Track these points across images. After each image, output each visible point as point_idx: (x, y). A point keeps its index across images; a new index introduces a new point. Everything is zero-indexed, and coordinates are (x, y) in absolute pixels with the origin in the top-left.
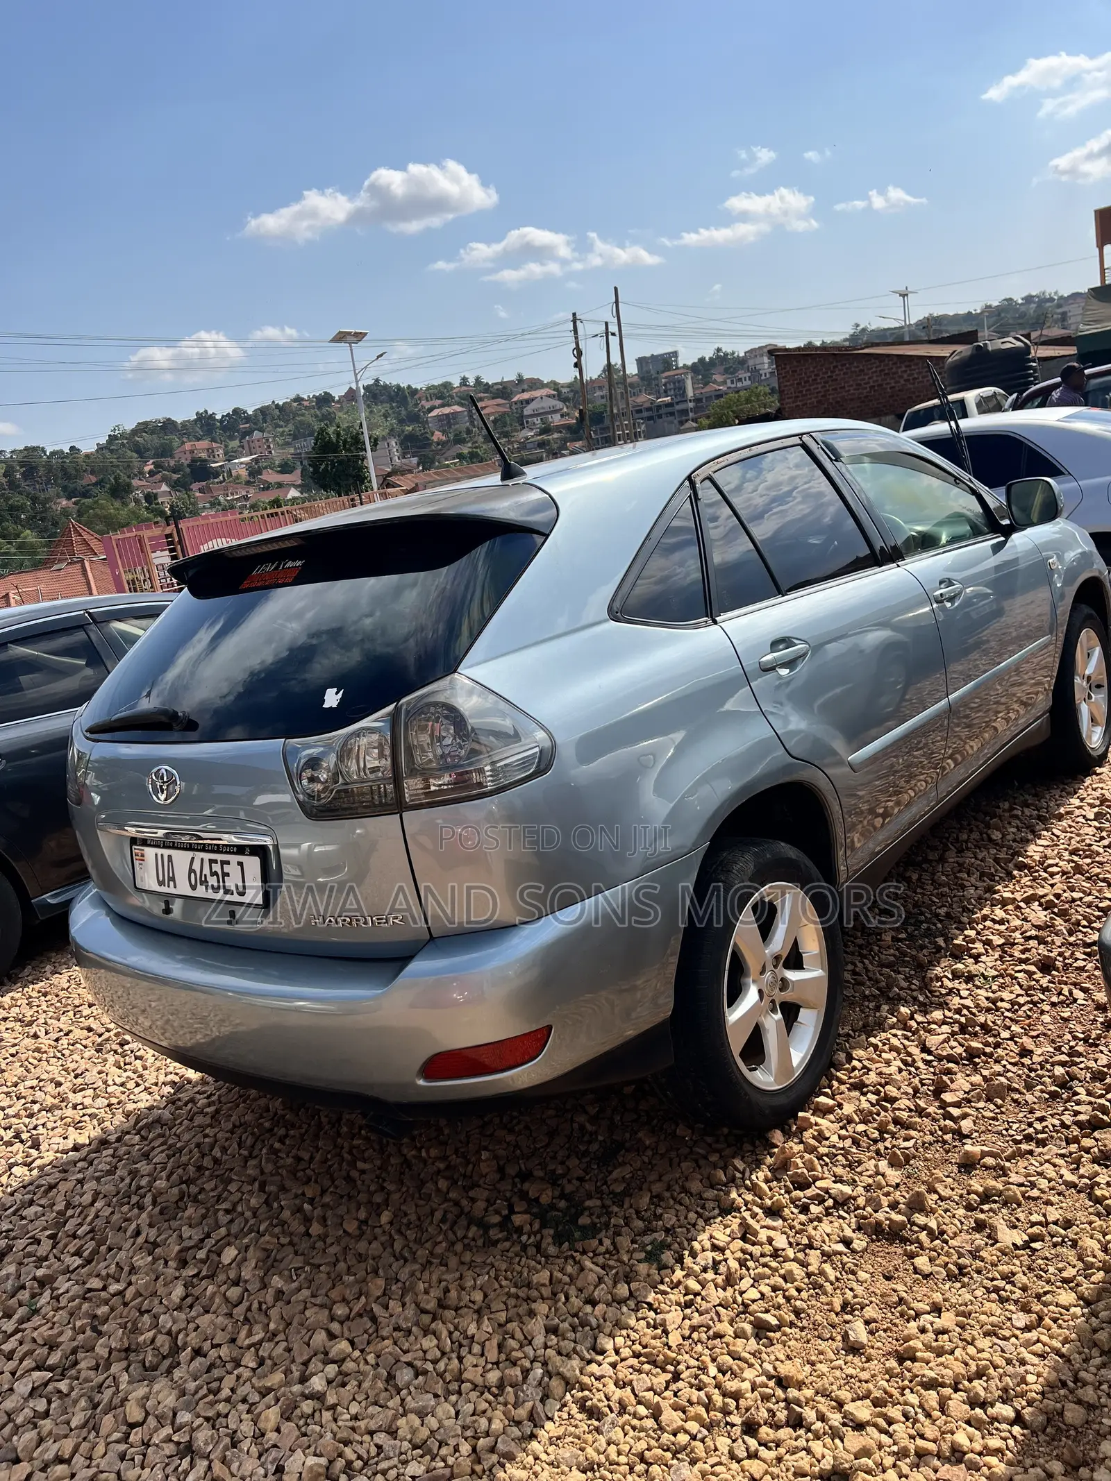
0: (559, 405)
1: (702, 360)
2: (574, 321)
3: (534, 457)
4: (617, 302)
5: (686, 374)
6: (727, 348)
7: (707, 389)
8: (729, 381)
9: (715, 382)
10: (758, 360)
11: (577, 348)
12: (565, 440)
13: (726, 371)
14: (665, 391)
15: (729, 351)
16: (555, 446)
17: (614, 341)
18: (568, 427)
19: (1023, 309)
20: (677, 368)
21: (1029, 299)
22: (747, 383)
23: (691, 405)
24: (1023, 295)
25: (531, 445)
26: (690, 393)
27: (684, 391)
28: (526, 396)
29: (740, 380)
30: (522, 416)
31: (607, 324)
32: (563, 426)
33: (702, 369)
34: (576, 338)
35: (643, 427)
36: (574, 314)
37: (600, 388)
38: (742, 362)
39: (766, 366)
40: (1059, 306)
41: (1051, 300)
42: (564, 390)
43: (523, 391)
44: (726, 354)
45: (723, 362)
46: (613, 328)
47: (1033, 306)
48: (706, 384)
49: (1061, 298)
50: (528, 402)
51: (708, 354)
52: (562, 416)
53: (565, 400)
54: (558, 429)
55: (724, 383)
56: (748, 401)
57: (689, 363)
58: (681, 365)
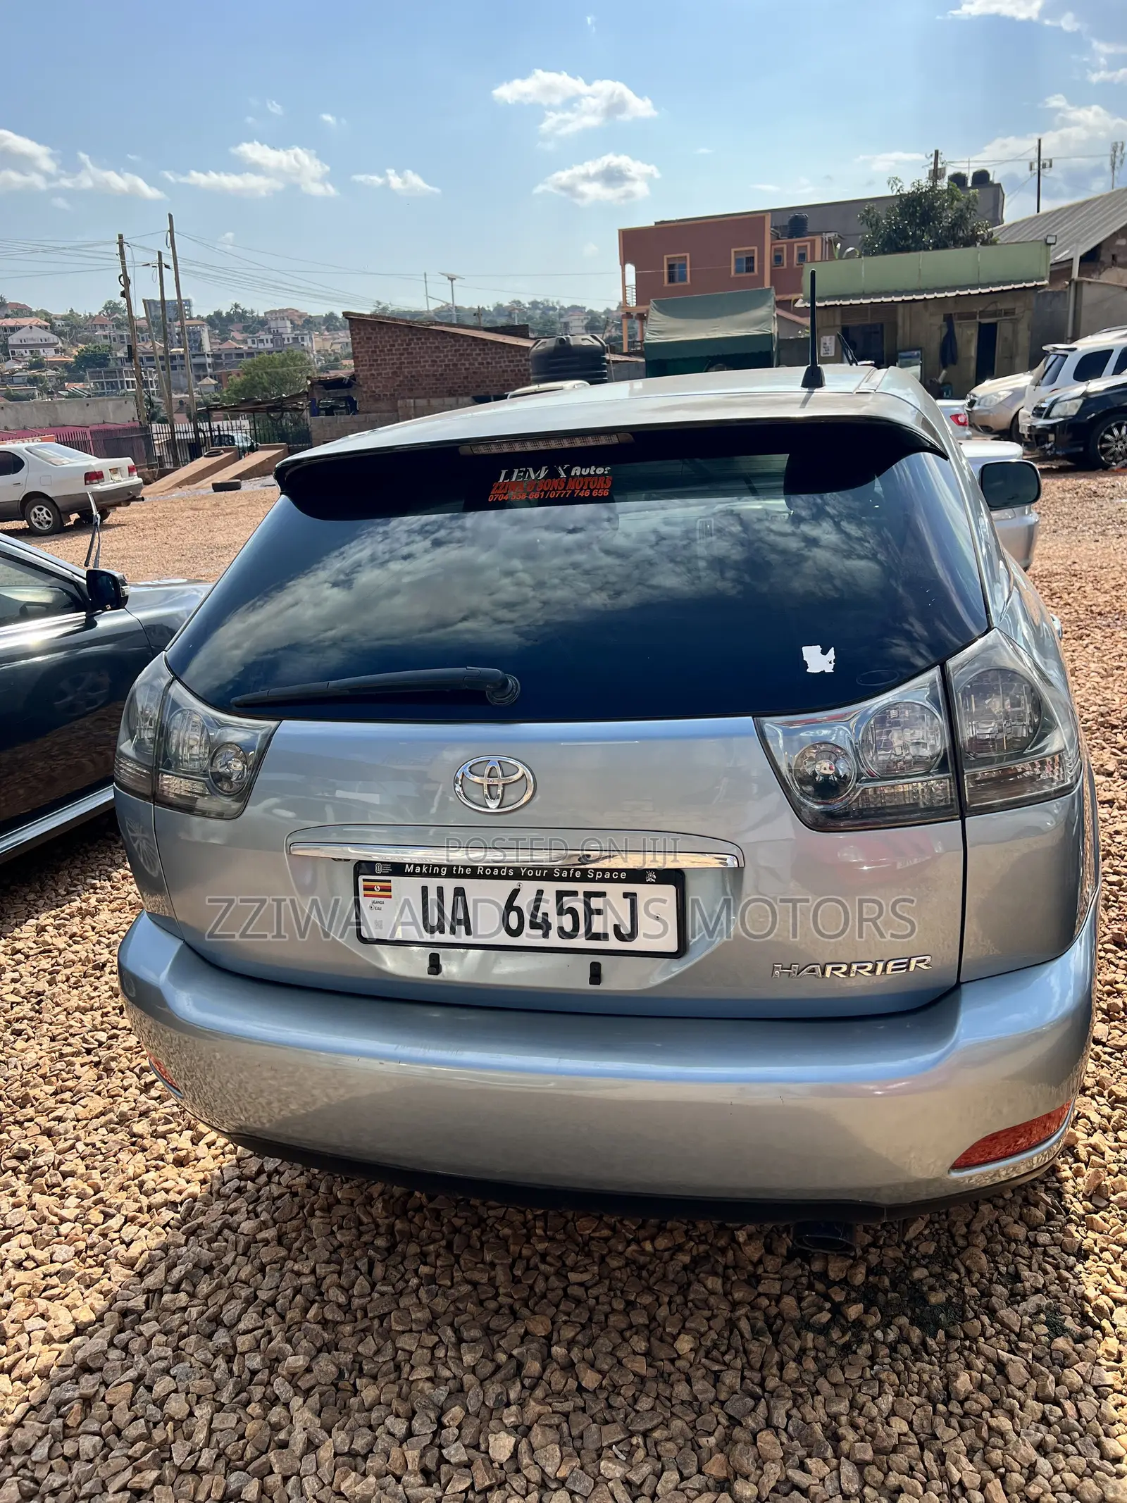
0: (54, 338)
1: (218, 314)
2: (121, 244)
3: (24, 393)
4: (171, 231)
5: (202, 326)
6: (246, 306)
7: (225, 346)
8: (249, 341)
9: (234, 339)
10: (280, 323)
11: (125, 274)
12: (62, 380)
13: (246, 329)
14: (179, 341)
15: (248, 309)
16: (50, 385)
17: (169, 275)
18: (66, 366)
19: (529, 313)
20: (191, 318)
21: (535, 304)
22: (270, 345)
23: (209, 360)
24: (531, 299)
25: (20, 380)
26: (207, 348)
27: (201, 345)
28: (10, 322)
29: (262, 341)
30: (6, 346)
31: (160, 254)
32: (59, 363)
33: (218, 322)
34: (123, 263)
35: (155, 377)
36: (121, 237)
37: (103, 327)
38: (262, 323)
39: (289, 330)
40: (561, 316)
41: (554, 309)
42: (58, 323)
43: (7, 316)
44: (244, 312)
45: (239, 319)
46: (167, 260)
47: (539, 312)
48: (225, 340)
49: (562, 308)
50: (13, 329)
51: (226, 309)
52: (57, 351)
53: (60, 334)
54: (53, 365)
55: (245, 342)
56: (283, 364)
57: (205, 315)
58: (195, 316)
